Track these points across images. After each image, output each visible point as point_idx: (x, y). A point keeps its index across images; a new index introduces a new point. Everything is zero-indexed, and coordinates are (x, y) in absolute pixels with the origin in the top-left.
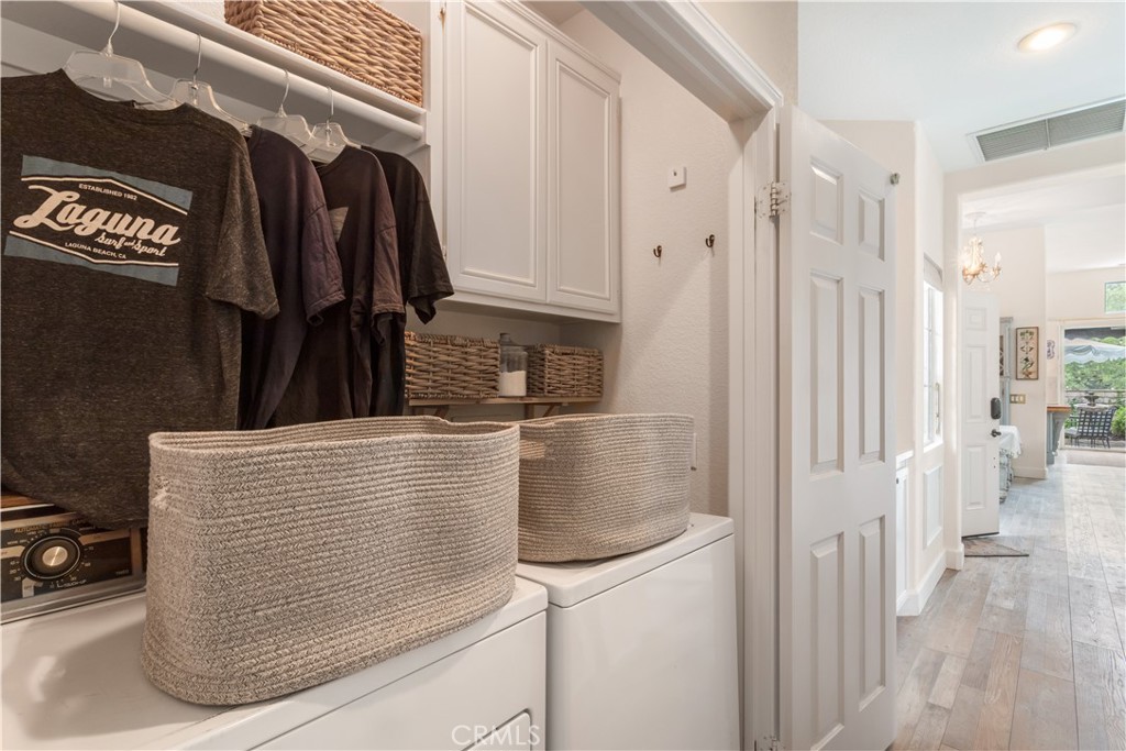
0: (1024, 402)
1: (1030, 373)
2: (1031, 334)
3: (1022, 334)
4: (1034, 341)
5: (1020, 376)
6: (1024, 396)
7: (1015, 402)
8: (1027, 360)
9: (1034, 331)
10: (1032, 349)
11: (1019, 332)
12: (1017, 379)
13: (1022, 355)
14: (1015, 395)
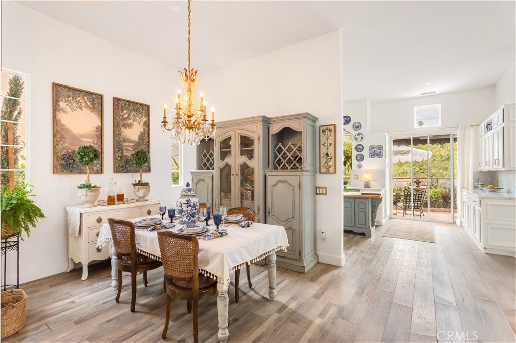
0: (326, 194)
1: (330, 167)
2: (330, 130)
3: (324, 131)
4: (332, 137)
5: (323, 170)
6: (325, 188)
7: (320, 194)
8: (327, 155)
9: (332, 127)
10: (330, 144)
11: (322, 128)
12: (320, 173)
13: (324, 151)
14: (320, 187)
